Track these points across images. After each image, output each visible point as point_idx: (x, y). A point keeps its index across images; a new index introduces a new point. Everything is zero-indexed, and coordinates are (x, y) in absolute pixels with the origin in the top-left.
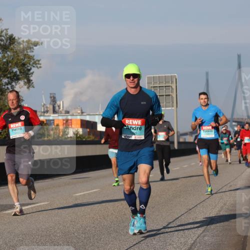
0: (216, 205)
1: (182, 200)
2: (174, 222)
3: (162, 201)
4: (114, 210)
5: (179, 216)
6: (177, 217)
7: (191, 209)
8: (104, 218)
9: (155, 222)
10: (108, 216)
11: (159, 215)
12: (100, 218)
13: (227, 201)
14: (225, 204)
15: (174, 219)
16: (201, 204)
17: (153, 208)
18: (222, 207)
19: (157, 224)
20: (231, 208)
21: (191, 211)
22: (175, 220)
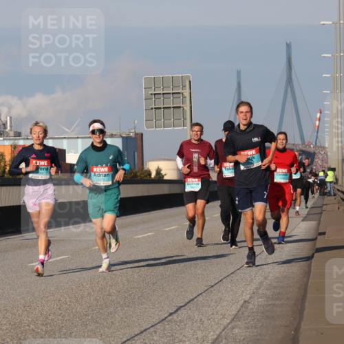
0: (252, 280)
1: (199, 272)
2: (186, 307)
3: (168, 273)
4: (92, 288)
5: (195, 296)
6: (191, 298)
7: (213, 286)
8: (77, 301)
9: (157, 306)
10: (83, 297)
11: (162, 295)
12: (70, 301)
13: (270, 273)
14: (266, 278)
15: (187, 301)
16: (229, 278)
17: (153, 284)
18: (261, 283)
19: (160, 309)
20: (275, 284)
21: (212, 289)
22: (188, 303)
